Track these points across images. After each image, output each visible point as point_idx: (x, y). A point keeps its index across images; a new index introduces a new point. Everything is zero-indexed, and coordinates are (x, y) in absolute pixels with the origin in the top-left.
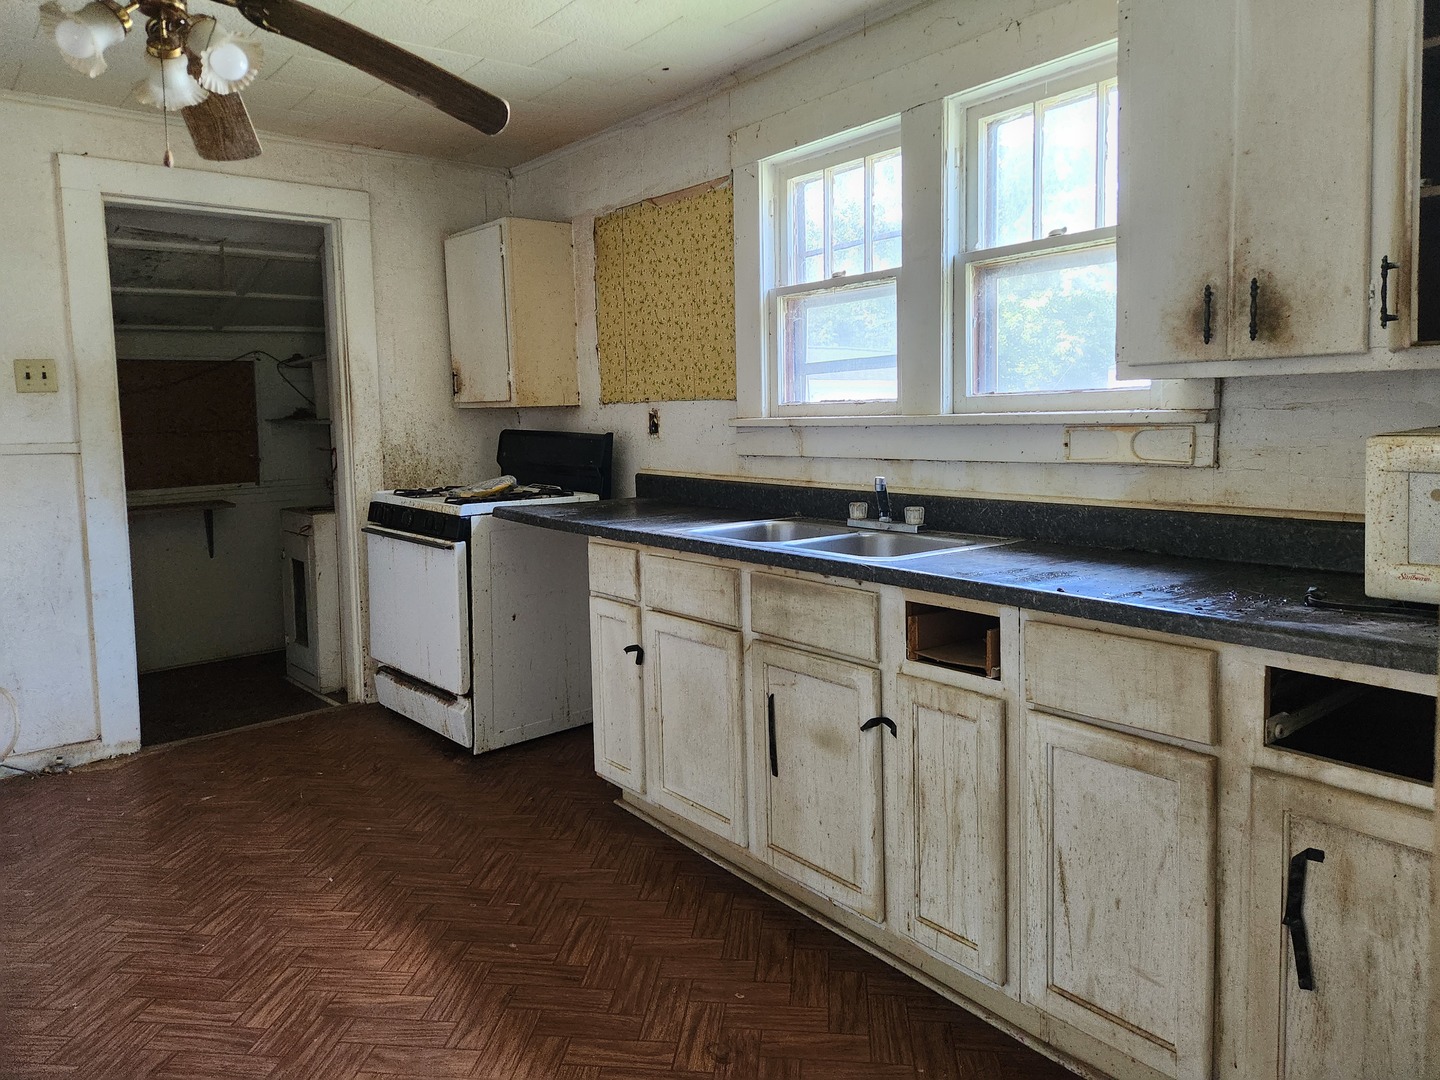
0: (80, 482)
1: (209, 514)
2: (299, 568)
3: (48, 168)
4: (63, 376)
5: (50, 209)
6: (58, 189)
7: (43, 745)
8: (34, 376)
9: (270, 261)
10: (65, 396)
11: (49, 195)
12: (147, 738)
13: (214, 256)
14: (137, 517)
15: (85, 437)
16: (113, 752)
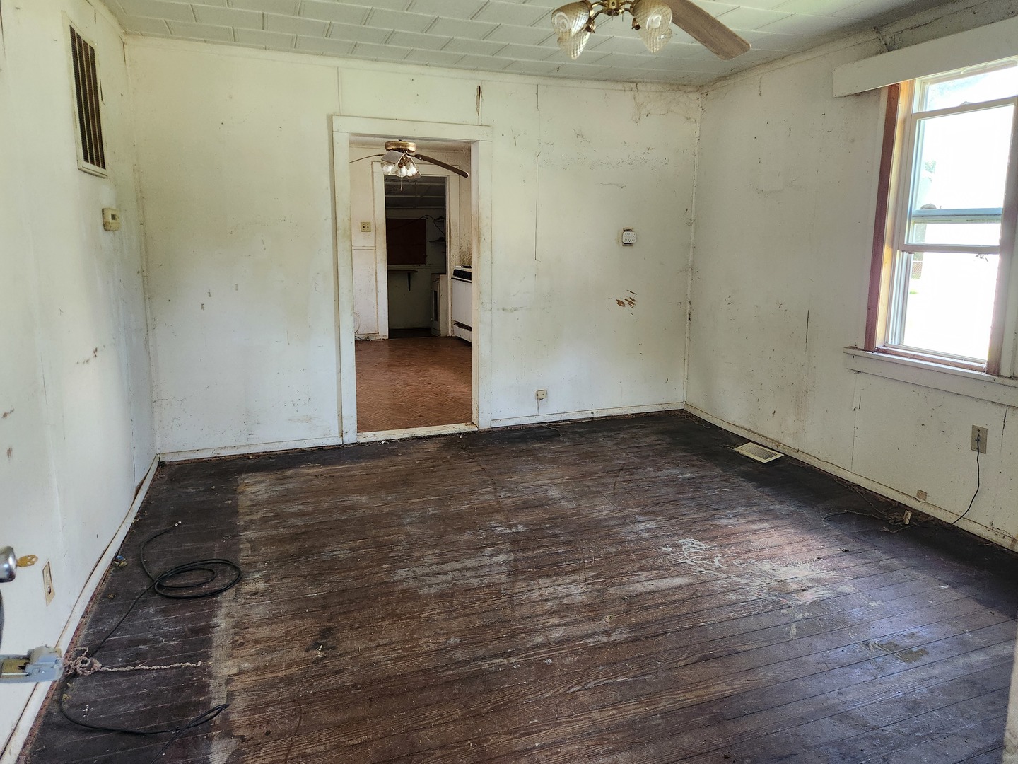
0: (376, 258)
1: (409, 274)
2: (436, 293)
3: (371, 166)
4: (372, 227)
5: (371, 178)
6: (373, 172)
7: (364, 333)
8: (365, 227)
9: (430, 187)
10: (373, 233)
11: (371, 174)
12: (390, 336)
13: (413, 186)
14: (391, 274)
15: (377, 245)
16: (381, 338)
